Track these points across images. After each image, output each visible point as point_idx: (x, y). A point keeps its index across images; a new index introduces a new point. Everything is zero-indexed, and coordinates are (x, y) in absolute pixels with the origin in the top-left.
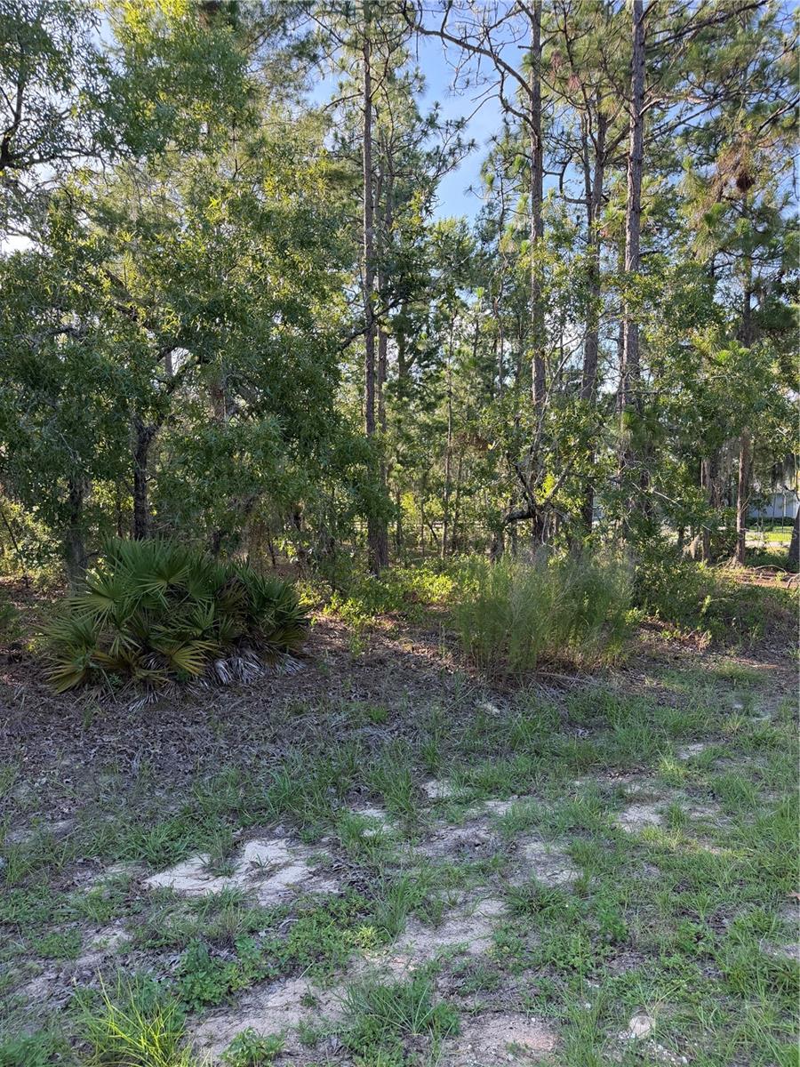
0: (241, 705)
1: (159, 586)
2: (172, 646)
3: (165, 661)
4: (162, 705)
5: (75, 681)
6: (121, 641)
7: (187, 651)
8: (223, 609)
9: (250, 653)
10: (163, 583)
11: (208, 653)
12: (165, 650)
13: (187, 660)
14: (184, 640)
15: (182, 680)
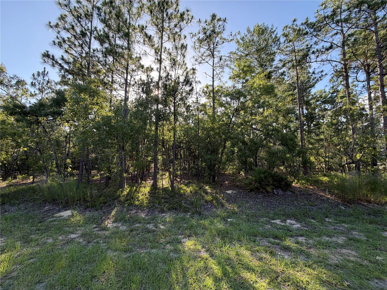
0: (280, 198)
1: (262, 176)
2: (265, 186)
3: (264, 188)
4: (265, 196)
5: (249, 190)
6: (257, 185)
7: (268, 187)
8: (274, 180)
9: (280, 189)
10: (263, 175)
11: (273, 188)
12: (264, 187)
13: (269, 189)
14: (268, 185)
15: (268, 192)
